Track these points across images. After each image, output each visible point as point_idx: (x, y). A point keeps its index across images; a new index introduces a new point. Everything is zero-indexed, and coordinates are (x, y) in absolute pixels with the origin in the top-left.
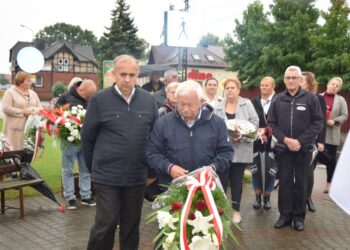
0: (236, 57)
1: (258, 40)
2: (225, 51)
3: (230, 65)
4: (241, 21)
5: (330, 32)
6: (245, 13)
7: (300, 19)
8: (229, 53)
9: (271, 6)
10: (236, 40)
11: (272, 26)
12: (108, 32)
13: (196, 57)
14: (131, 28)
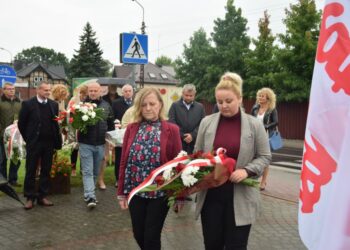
0: (184, 75)
1: (202, 61)
2: (176, 70)
3: (180, 81)
4: (189, 45)
5: (260, 56)
6: (191, 39)
7: (236, 44)
8: (179, 72)
9: (212, 34)
10: (184, 61)
11: (213, 50)
12: (77, 54)
13: (152, 75)
14: (97, 50)
